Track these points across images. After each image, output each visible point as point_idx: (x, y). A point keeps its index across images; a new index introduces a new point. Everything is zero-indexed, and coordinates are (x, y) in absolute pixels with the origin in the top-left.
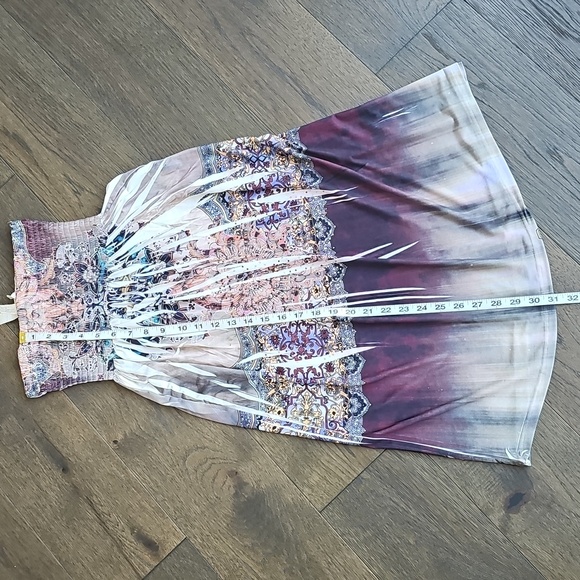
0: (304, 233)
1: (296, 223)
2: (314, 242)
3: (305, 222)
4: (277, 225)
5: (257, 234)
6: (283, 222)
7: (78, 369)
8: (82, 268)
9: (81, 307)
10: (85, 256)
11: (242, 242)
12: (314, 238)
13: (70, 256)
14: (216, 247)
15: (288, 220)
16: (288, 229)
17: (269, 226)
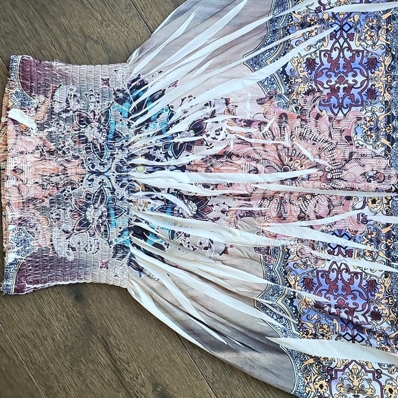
0: (378, 129)
1: (369, 114)
2: (388, 143)
3: (382, 116)
4: (345, 111)
5: (318, 117)
6: (353, 109)
7: (73, 249)
8: (84, 121)
9: (80, 170)
10: (92, 108)
11: (298, 122)
12: (389, 138)
13: (72, 102)
14: (262, 119)
15: (360, 108)
16: (359, 119)
17: (336, 111)
